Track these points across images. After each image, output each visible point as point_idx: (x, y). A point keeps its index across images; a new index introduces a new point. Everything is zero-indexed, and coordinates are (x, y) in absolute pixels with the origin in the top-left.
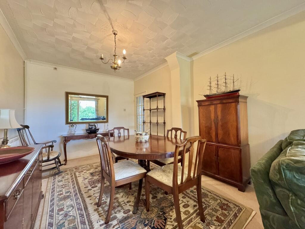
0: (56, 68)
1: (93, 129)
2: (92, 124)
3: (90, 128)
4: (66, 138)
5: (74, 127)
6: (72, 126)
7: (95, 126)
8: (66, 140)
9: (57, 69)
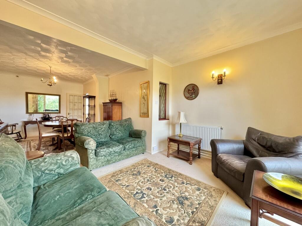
0: (17, 76)
1: (47, 117)
2: (46, 114)
3: (44, 117)
4: (26, 122)
5: (32, 116)
6: (30, 115)
7: (49, 115)
8: (26, 123)
9: (19, 76)
